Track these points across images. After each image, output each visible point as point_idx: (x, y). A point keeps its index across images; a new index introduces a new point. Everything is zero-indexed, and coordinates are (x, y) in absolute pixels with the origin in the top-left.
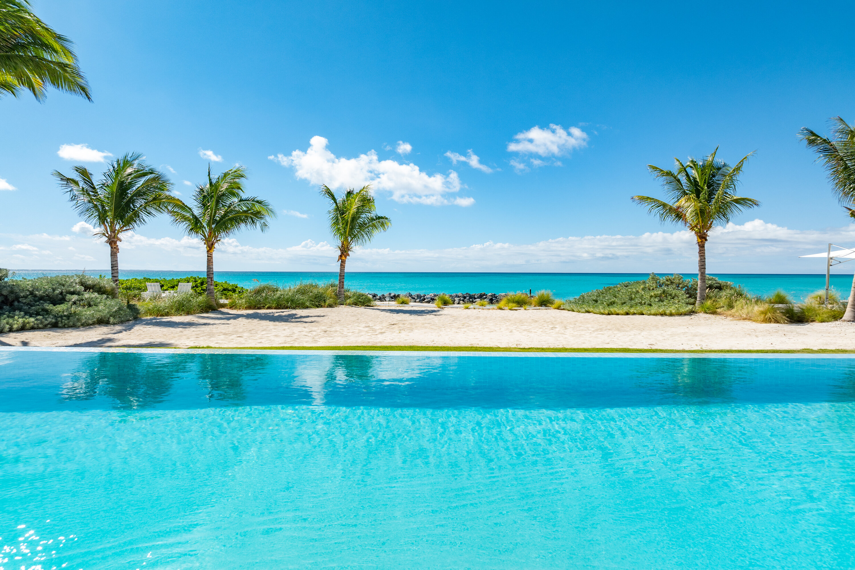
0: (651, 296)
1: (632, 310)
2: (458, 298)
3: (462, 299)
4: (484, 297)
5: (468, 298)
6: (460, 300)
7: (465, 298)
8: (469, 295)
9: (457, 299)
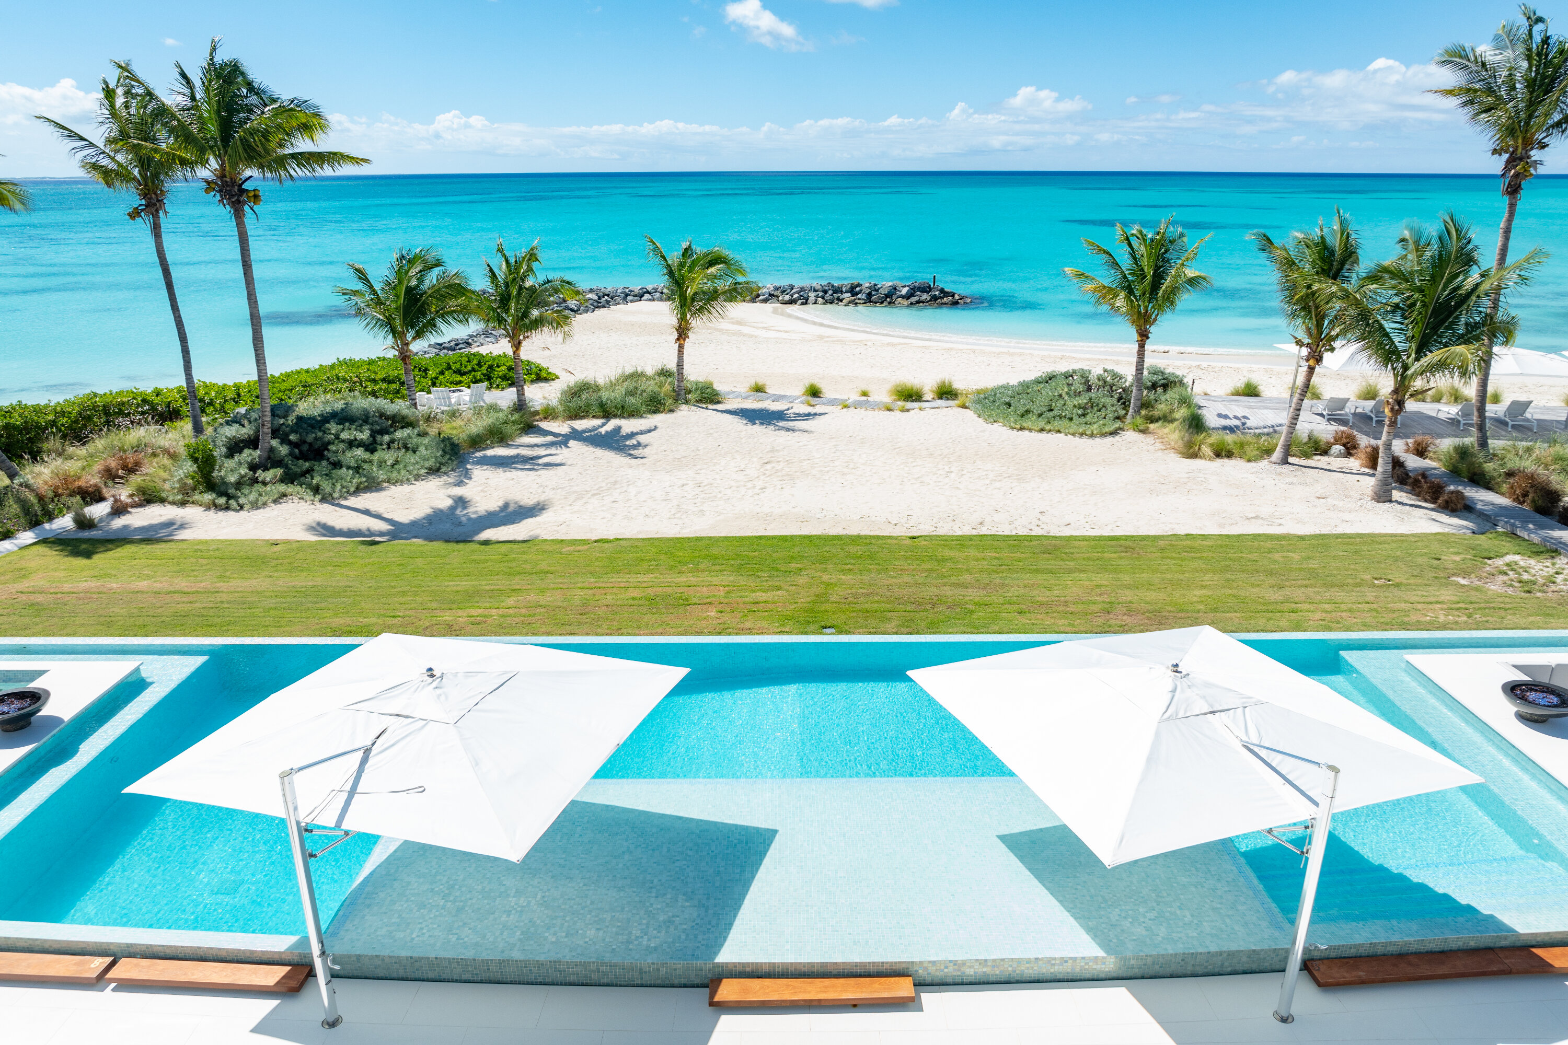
0: (1075, 406)
1: (1048, 427)
2: (815, 294)
3: (821, 294)
4: (858, 289)
5: (830, 292)
6: (817, 296)
7: (825, 292)
8: (833, 286)
9: (812, 295)
